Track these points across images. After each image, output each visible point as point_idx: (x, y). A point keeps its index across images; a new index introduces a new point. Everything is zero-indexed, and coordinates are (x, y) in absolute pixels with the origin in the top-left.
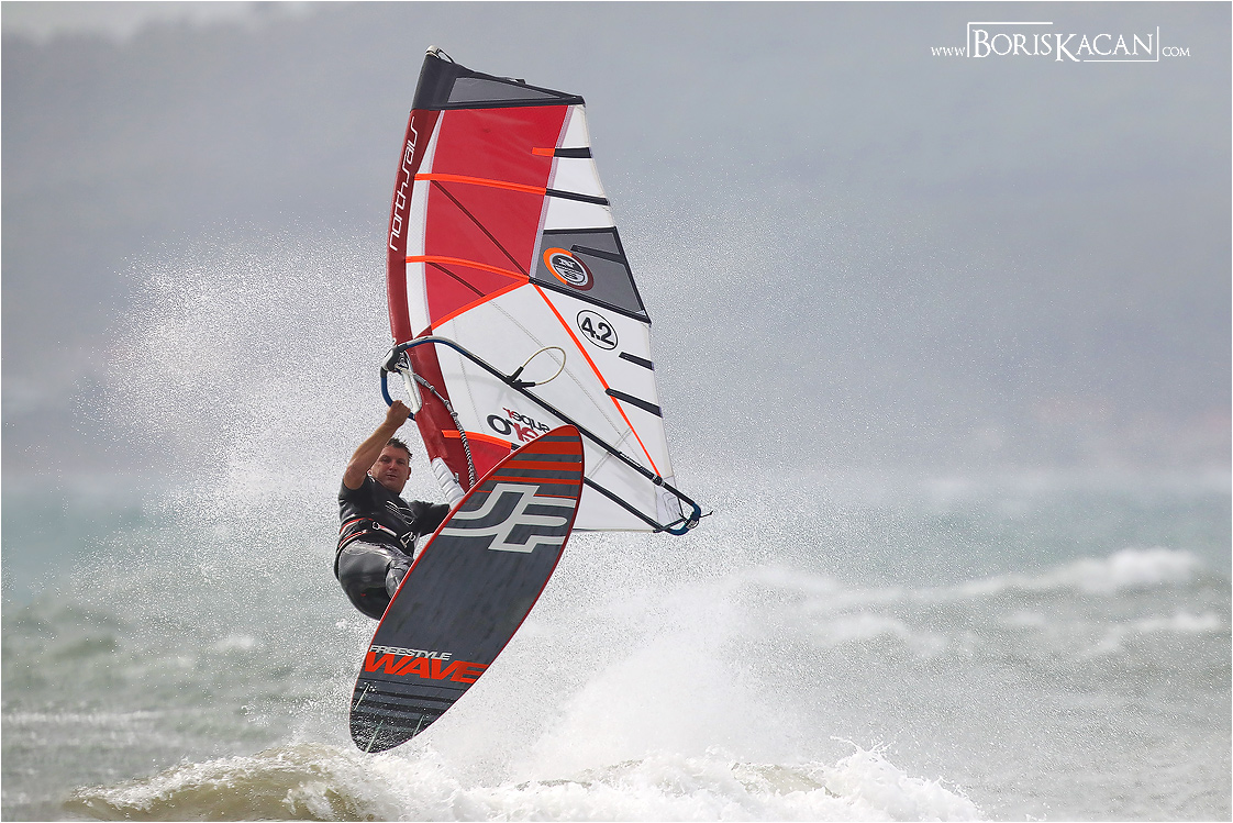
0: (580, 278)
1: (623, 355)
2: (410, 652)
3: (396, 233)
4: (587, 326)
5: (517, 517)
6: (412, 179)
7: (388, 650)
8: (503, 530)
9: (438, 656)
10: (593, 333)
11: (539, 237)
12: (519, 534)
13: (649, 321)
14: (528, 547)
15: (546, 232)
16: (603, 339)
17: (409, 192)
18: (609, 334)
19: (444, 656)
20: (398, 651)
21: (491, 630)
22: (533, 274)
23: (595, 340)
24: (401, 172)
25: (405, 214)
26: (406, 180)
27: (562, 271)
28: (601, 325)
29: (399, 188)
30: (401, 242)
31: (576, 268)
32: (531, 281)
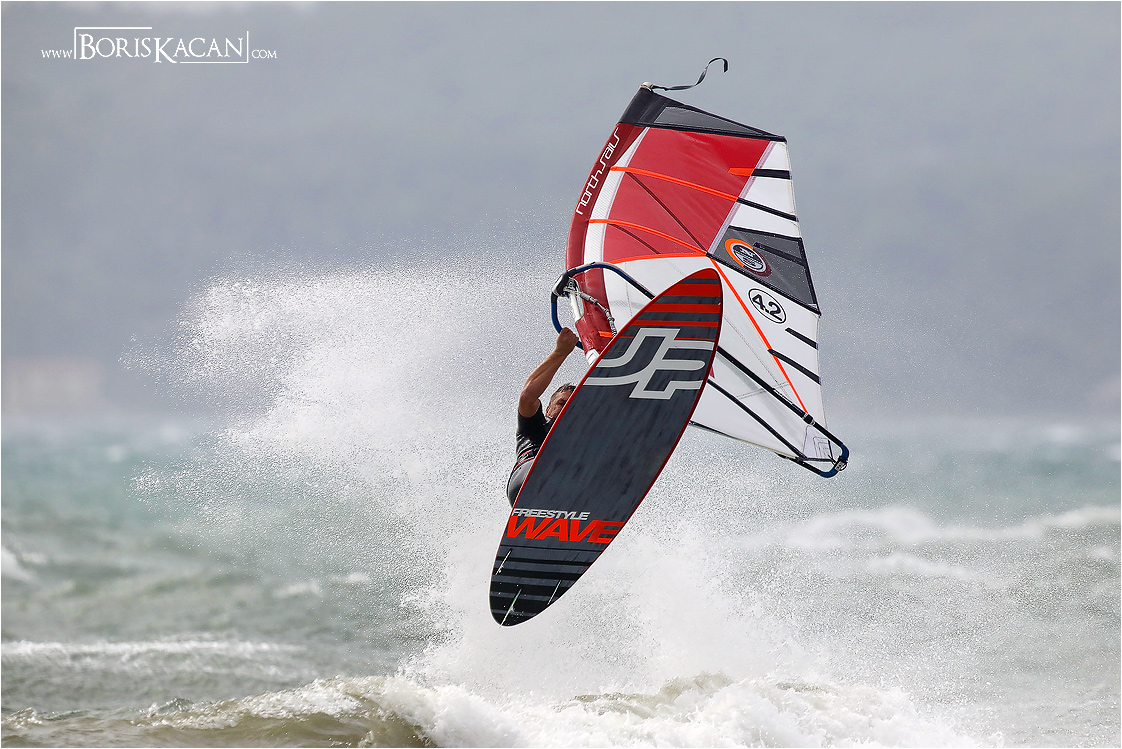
0: (758, 266)
1: (789, 330)
2: (550, 514)
3: (585, 203)
4: (758, 300)
5: (659, 362)
6: (608, 170)
7: (529, 513)
8: (644, 376)
9: (577, 516)
10: (762, 307)
11: (723, 230)
12: (659, 381)
13: (819, 313)
14: (666, 394)
15: (730, 227)
16: (772, 313)
17: (602, 178)
18: (779, 311)
19: (584, 516)
20: (539, 513)
21: (628, 485)
22: (711, 251)
23: (764, 312)
24: (598, 162)
25: (596, 193)
26: (601, 170)
27: (741, 257)
28: (771, 304)
29: (593, 173)
30: (587, 210)
31: (755, 257)
32: (708, 255)
